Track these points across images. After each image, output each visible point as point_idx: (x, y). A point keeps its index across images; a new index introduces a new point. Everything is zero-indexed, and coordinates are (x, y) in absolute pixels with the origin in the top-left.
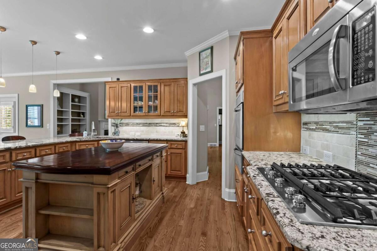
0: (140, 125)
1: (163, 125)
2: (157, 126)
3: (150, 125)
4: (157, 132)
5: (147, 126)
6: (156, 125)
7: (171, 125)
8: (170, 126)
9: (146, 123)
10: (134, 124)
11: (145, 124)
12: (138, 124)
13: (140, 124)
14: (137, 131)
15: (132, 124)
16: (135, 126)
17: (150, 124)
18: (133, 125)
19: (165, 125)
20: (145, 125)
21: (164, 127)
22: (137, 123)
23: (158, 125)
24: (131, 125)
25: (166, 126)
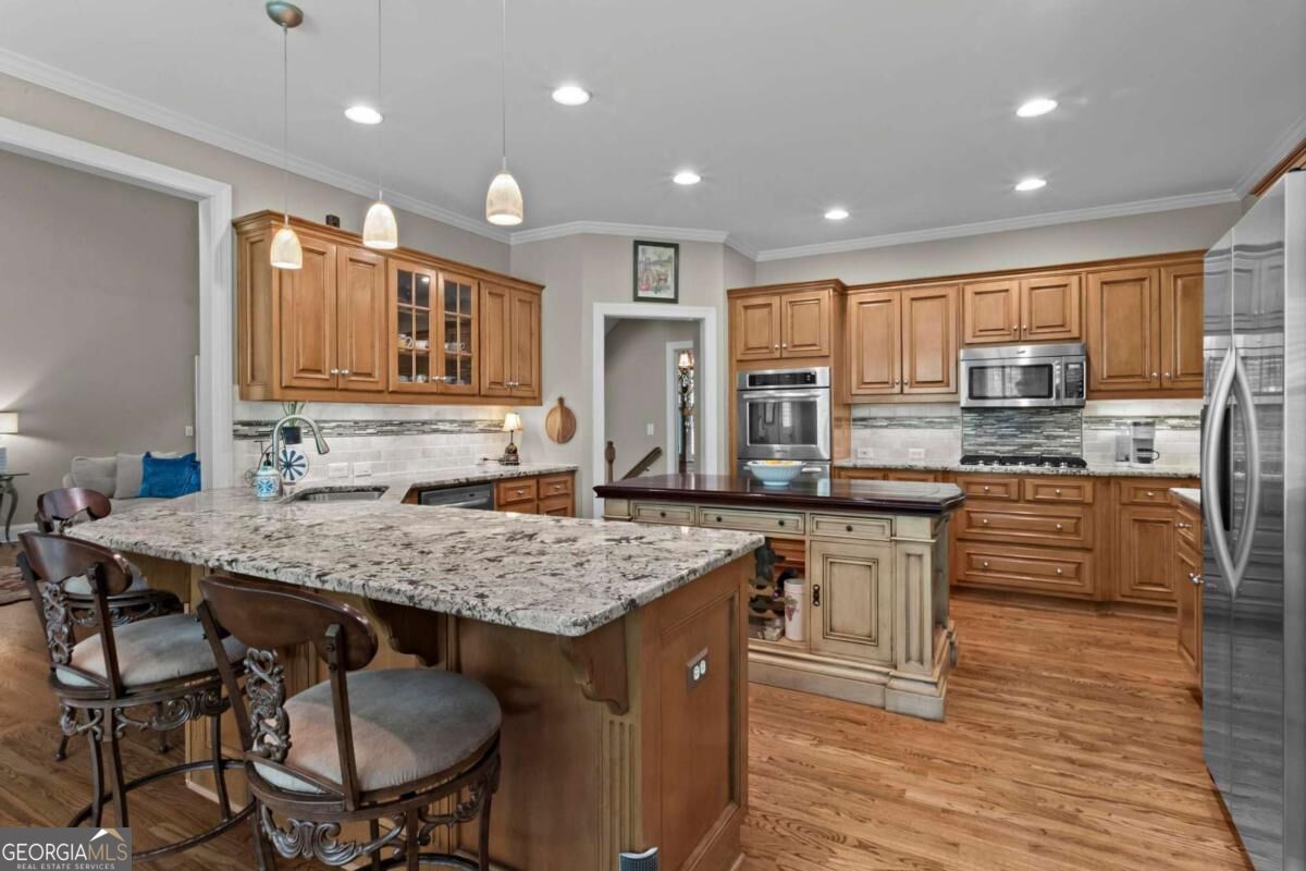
0: (369, 431)
1: (441, 427)
2: (424, 432)
3: (401, 428)
4: (425, 454)
5: (392, 433)
6: (423, 427)
7: (465, 429)
8: (460, 432)
9: (390, 423)
10: (345, 427)
11: (387, 425)
12: (359, 426)
13: (367, 424)
14: (356, 457)
15: (334, 424)
16: (347, 435)
17: (401, 424)
18: (340, 430)
19: (447, 427)
20: (385, 428)
21: (444, 436)
22: (356, 422)
23: (426, 428)
24: (332, 428)
25: (451, 432)
